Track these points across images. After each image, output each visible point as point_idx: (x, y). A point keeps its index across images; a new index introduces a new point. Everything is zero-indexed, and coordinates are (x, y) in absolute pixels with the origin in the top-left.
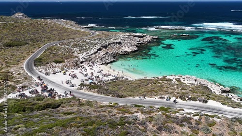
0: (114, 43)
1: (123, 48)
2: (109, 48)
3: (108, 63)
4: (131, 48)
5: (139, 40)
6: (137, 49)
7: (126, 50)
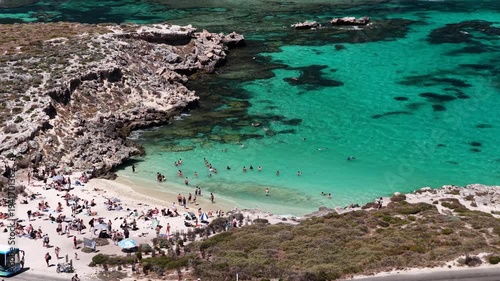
0: (92, 76)
1: (134, 97)
2: (78, 100)
3: (115, 168)
4: (164, 94)
5: (175, 56)
6: (192, 97)
7: (149, 104)
